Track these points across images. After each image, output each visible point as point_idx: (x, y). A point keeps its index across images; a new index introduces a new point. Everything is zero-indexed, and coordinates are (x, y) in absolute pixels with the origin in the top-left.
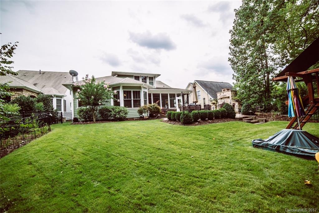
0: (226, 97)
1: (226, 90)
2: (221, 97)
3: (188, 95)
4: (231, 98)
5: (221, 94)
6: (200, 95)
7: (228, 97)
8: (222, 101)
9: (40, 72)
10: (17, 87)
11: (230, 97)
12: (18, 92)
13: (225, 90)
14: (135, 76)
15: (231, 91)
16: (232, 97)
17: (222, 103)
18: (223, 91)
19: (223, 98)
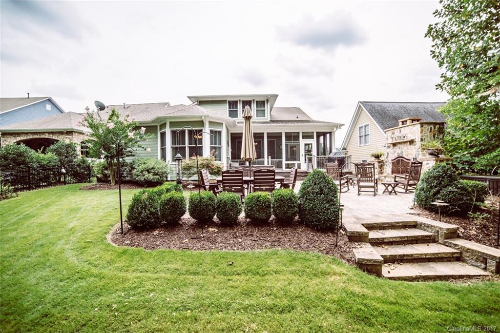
0: (405, 140)
1: (408, 121)
2: (394, 142)
3: (330, 133)
4: (418, 143)
5: (393, 133)
6: (368, 135)
7: (412, 142)
8: (395, 152)
9: (124, 105)
10: (67, 129)
11: (418, 140)
12: (68, 137)
13: (406, 121)
14: (229, 102)
15: (422, 125)
16: (422, 140)
17: (396, 155)
18: (401, 123)
19: (399, 143)
